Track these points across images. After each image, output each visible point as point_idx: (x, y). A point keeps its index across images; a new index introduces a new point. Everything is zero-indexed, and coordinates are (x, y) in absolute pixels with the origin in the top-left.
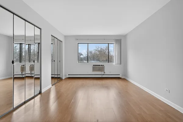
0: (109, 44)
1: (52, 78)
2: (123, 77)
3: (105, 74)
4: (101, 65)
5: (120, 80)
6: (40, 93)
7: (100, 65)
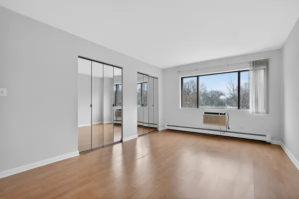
0: (241, 73)
1: (139, 126)
2: (274, 142)
3: (228, 130)
4: (221, 114)
5: (267, 146)
6: (121, 141)
7: (218, 114)
